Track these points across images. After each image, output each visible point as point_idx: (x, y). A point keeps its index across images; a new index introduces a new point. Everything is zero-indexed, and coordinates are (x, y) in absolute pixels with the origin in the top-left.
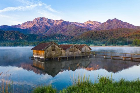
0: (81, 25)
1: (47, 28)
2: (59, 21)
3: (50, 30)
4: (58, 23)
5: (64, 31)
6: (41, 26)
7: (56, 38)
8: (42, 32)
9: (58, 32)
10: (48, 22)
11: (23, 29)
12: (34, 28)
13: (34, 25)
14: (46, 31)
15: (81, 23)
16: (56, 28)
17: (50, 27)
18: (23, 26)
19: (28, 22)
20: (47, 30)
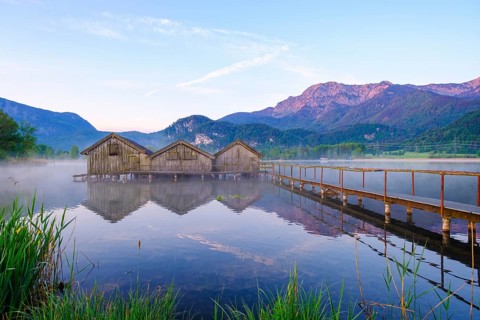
0: (456, 92)
1: (341, 110)
2: (377, 85)
3: (348, 114)
4: (372, 94)
5: (390, 113)
6: (323, 107)
7: (366, 136)
8: (324, 123)
9: (372, 120)
10: (341, 93)
11: (279, 120)
12: (305, 112)
13: (306, 106)
14: (337, 120)
15: (455, 85)
16: (365, 107)
17: (348, 107)
18: (279, 111)
19: (291, 100)
20: (339, 115)
